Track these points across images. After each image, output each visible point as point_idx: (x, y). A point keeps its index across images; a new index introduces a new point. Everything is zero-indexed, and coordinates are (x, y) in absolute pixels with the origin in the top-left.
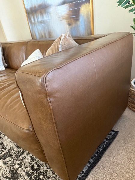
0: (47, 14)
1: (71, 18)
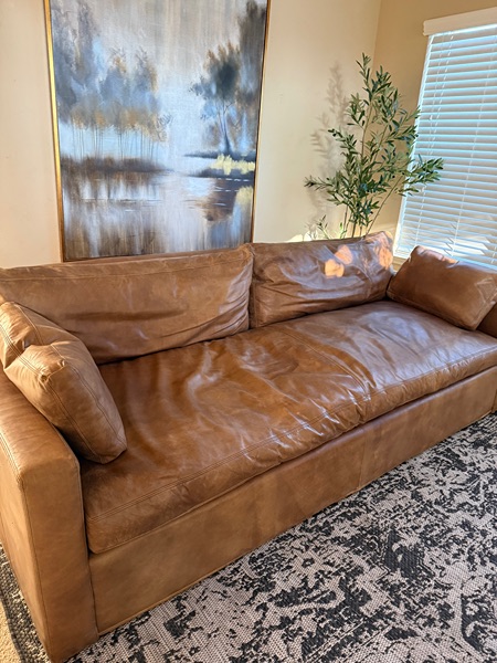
0: (150, 187)
1: (215, 207)
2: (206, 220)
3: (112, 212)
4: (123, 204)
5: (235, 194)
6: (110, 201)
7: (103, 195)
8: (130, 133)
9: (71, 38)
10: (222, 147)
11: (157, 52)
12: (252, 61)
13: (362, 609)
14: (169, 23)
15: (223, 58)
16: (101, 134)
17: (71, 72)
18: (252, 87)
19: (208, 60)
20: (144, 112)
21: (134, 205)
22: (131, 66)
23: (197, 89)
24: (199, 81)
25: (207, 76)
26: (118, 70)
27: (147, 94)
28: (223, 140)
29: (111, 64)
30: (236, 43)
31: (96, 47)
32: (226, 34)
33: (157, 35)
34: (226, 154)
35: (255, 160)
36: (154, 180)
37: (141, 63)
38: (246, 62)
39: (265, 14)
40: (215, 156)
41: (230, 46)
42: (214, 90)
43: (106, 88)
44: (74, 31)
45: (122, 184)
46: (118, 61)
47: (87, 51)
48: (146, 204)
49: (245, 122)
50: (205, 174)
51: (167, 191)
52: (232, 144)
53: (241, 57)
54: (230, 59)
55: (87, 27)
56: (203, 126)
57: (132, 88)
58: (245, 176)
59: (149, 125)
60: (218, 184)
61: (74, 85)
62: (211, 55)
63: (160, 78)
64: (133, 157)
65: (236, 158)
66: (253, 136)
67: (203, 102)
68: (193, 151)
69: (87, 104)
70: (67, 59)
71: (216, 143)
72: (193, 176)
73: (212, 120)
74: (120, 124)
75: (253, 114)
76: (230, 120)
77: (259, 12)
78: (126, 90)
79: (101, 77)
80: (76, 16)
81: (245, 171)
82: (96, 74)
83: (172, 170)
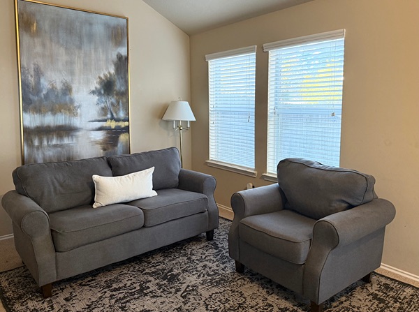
2: (102, 151)
3: (50, 150)
4: (55, 146)
5: (118, 137)
6: (49, 145)
7: (45, 143)
8: (59, 114)
9: (30, 78)
10: (109, 116)
11: (72, 79)
12: (122, 78)
13: (145, 291)
14: (77, 68)
15: (106, 79)
16: (44, 116)
17: (30, 92)
18: (123, 89)
19: (99, 80)
20: (66, 104)
21: (62, 146)
22: (59, 86)
23: (93, 92)
24: (94, 89)
25: (98, 86)
26: (53, 88)
27: (68, 97)
28: (109, 113)
29: (50, 87)
30: (112, 71)
31: (42, 81)
32: (107, 69)
33: (72, 73)
34: (111, 119)
35: (128, 121)
36: (71, 134)
37: (64, 84)
38: (119, 79)
39: (127, 58)
40: (105, 121)
41: (109, 73)
42: (103, 92)
43: (47, 96)
44: (31, 76)
45: (55, 137)
46: (53, 85)
47: (38, 83)
48: (67, 145)
49: (121, 104)
50: (100, 129)
51: (80, 139)
52: (114, 115)
53: (116, 77)
54: (110, 78)
55: (38, 73)
56: (98, 108)
57: (60, 95)
58: (123, 128)
59: (69, 110)
60: (108, 133)
61: (31, 97)
62: (100, 78)
63: (74, 90)
64: (61, 124)
65: (117, 120)
66: (126, 110)
67: (97, 98)
68: (93, 119)
69: (37, 103)
70: (28, 86)
71: (106, 114)
72: (94, 130)
73: (103, 105)
74: (54, 111)
75: (125, 100)
76: (112, 104)
77: (124, 58)
78: (57, 96)
79: (44, 92)
80: (33, 69)
81: (123, 126)
82: (42, 91)
83: (82, 129)
